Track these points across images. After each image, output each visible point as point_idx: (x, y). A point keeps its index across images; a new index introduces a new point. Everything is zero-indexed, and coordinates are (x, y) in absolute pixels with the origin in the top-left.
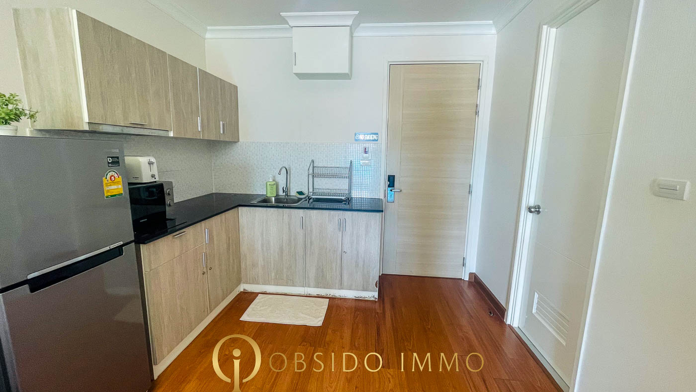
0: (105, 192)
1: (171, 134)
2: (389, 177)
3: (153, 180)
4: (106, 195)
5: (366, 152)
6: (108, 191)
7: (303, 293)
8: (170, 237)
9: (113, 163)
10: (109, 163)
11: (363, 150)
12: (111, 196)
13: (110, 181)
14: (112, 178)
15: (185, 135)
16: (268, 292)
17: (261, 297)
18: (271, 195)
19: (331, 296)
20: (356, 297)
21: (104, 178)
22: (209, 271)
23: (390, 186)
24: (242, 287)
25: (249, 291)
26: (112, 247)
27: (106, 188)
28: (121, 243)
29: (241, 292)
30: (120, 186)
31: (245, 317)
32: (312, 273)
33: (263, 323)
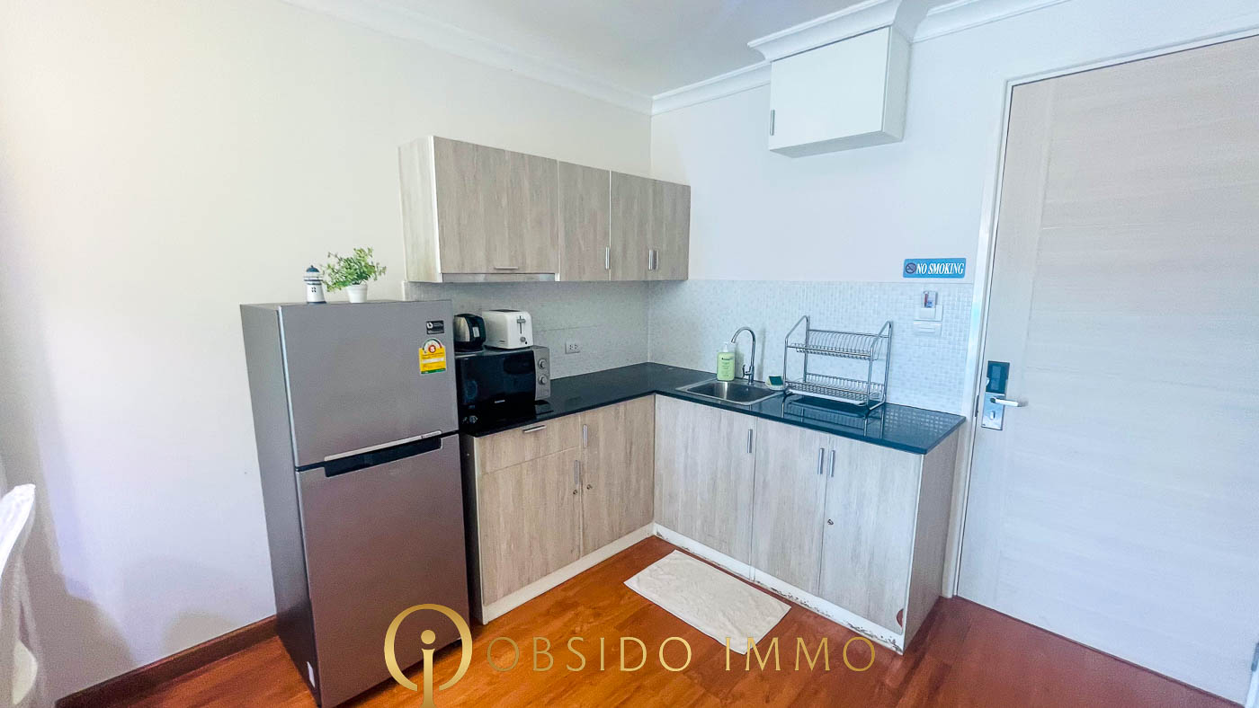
0: (421, 366)
1: (557, 278)
2: (991, 365)
3: (524, 345)
4: (422, 370)
5: (927, 303)
6: (425, 366)
7: (746, 575)
8: (518, 431)
9: (434, 329)
10: (428, 329)
11: (920, 300)
12: (429, 372)
13: (428, 353)
14: (432, 348)
15: (580, 278)
16: (691, 551)
17: (677, 556)
18: (725, 376)
19: (798, 602)
20: (852, 627)
21: (421, 349)
22: (585, 489)
23: (992, 387)
24: (656, 529)
25: (665, 538)
26: (426, 436)
27: (422, 362)
28: (440, 433)
29: (653, 536)
30: (443, 359)
31: (632, 583)
32: (764, 545)
33: (651, 604)
